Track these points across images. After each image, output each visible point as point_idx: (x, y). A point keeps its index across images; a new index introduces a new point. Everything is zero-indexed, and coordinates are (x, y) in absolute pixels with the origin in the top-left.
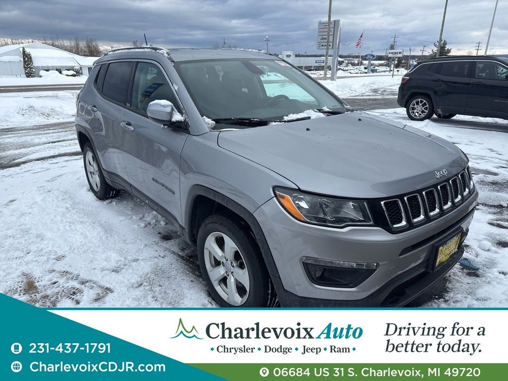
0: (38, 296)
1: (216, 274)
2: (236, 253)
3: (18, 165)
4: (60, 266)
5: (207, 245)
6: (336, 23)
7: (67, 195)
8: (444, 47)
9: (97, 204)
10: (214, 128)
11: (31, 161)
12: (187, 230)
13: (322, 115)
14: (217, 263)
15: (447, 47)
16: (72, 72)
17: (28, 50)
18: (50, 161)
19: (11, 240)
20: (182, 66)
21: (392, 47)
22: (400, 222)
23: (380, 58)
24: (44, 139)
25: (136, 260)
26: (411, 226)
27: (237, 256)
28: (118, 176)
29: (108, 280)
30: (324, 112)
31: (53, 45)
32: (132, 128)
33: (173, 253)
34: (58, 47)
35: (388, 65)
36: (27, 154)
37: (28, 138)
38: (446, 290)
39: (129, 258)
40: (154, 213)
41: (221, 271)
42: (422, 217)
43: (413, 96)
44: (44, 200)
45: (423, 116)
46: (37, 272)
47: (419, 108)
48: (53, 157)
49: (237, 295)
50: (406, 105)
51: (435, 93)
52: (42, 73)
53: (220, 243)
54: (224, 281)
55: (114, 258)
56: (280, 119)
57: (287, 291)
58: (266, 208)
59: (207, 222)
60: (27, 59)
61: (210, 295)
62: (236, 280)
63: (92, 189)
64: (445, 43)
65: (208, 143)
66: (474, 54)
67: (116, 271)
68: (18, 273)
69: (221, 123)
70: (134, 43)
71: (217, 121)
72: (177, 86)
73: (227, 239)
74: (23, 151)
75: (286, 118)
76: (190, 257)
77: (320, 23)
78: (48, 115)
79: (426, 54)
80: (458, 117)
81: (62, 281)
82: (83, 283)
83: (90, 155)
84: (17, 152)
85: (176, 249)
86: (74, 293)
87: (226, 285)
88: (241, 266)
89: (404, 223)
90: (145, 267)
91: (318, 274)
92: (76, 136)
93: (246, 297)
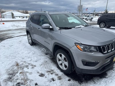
0: (19, 67)
1: (59, 63)
3: (12, 38)
4: (24, 60)
5: (57, 56)
6: (82, 6)
7: (24, 44)
9: (31, 46)
10: (59, 30)
11: (15, 37)
12: (52, 53)
14: (60, 60)
16: (22, 17)
17: (13, 13)
19: (12, 54)
20: (51, 15)
21: (94, 11)
22: (105, 51)
24: (17, 32)
25: (40, 59)
26: (108, 52)
27: (65, 59)
28: (36, 40)
29: (34, 64)
30: (84, 26)
31: (18, 11)
32: (40, 30)
35: (93, 15)
36: (14, 35)
37: (14, 32)
38: (113, 68)
39: (39, 59)
40: (44, 48)
41: (61, 62)
42: (110, 50)
43: (101, 22)
44: (19, 46)
45: (103, 27)
46: (19, 62)
47: (102, 25)
48: (20, 36)
49: (65, 68)
50: (99, 24)
51: (106, 22)
52: (16, 17)
53: (61, 56)
54: (61, 64)
55: (35, 59)
56: (74, 27)
57: (78, 67)
58: (73, 48)
59: (58, 51)
60: (13, 14)
61: (58, 67)
62: (64, 64)
63: (29, 43)
64: (107, 10)
67: (36, 61)
68: (14, 62)
69: (61, 28)
70: (36, 11)
71: (60, 28)
72: (51, 20)
73: (62, 55)
75: (76, 27)
76: (52, 59)
77: (78, 6)
78: (18, 27)
79: (102, 13)
80: (112, 27)
81: (24, 63)
82: (29, 64)
83: (29, 36)
84: (12, 35)
85: (49, 57)
86: (27, 66)
87: (62, 65)
88: (66, 61)
89: (106, 52)
90: (42, 61)
91: (85, 63)
92: (26, 31)
93: (67, 68)
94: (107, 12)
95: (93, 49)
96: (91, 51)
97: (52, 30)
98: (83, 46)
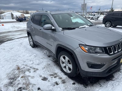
0: (21, 71)
1: (63, 65)
2: (69, 60)
3: (12, 40)
4: (25, 64)
6: (86, 4)
7: (25, 47)
8: (112, 9)
9: (33, 48)
10: (62, 30)
11: (15, 39)
12: (55, 55)
13: (88, 26)
14: (63, 63)
15: (113, 9)
17: (12, 13)
18: (20, 39)
19: (13, 58)
20: (53, 15)
21: (99, 10)
22: (112, 53)
23: (96, 12)
25: (43, 62)
26: (114, 54)
28: (37, 42)
29: (36, 67)
31: (18, 12)
32: (41, 31)
33: (51, 60)
34: (19, 12)
35: (98, 14)
36: (14, 37)
38: (120, 69)
40: (46, 51)
41: (64, 65)
42: (117, 51)
43: (106, 21)
44: (20, 48)
45: (109, 26)
46: (20, 65)
47: (108, 24)
50: (105, 24)
51: (112, 20)
53: (64, 58)
54: (65, 67)
55: (38, 62)
56: (78, 28)
57: (82, 70)
58: (77, 50)
59: (60, 53)
60: (12, 15)
61: (61, 70)
62: (68, 67)
63: (31, 45)
64: (113, 8)
65: (61, 34)
66: (120, 11)
67: (38, 64)
68: (15, 65)
70: (37, 11)
71: (63, 28)
73: (66, 57)
74: (13, 36)
75: (80, 27)
76: (56, 61)
77: (82, 4)
78: (18, 28)
79: (108, 11)
80: (118, 26)
81: (26, 67)
82: (31, 67)
83: (30, 37)
84: (12, 37)
85: (52, 59)
86: (29, 70)
87: (66, 68)
88: (70, 64)
90: (45, 64)
91: (91, 66)
92: (27, 33)
93: (71, 71)
94: (112, 10)
95: (98, 50)
96: (96, 53)
97: (54, 30)
98: (88, 47)
